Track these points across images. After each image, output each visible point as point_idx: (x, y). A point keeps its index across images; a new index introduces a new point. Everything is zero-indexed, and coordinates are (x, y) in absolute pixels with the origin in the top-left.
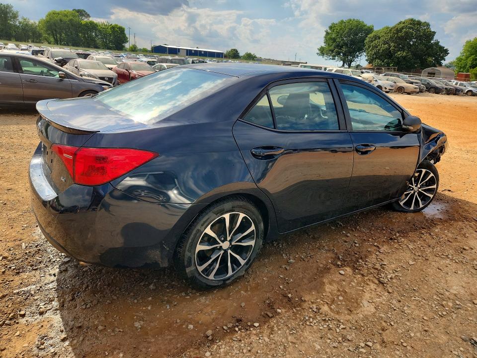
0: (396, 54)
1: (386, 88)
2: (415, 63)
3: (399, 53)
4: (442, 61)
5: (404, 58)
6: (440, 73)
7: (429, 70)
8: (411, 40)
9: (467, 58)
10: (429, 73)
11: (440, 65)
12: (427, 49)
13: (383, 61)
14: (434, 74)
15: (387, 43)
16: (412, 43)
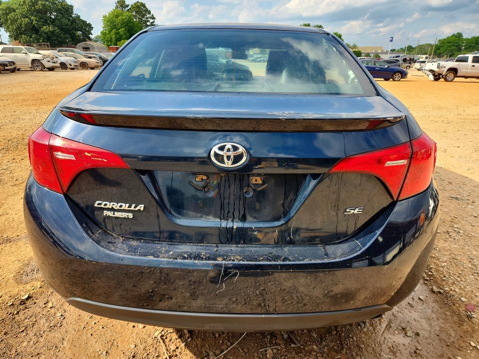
0: (42, 29)
1: (71, 65)
2: (66, 38)
3: (45, 27)
4: (90, 36)
5: (53, 32)
6: (93, 48)
7: (82, 44)
8: (51, 13)
9: (110, 32)
10: (83, 48)
11: (90, 39)
12: (72, 24)
13: (31, 37)
14: (88, 48)
15: (27, 17)
16: (53, 17)
